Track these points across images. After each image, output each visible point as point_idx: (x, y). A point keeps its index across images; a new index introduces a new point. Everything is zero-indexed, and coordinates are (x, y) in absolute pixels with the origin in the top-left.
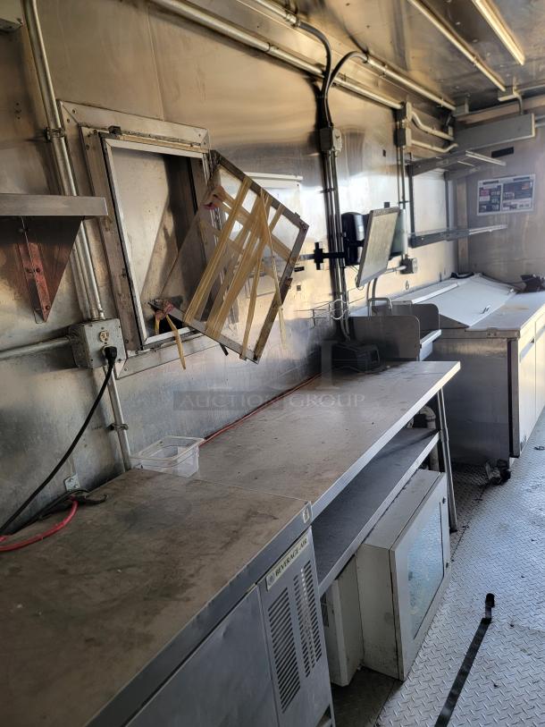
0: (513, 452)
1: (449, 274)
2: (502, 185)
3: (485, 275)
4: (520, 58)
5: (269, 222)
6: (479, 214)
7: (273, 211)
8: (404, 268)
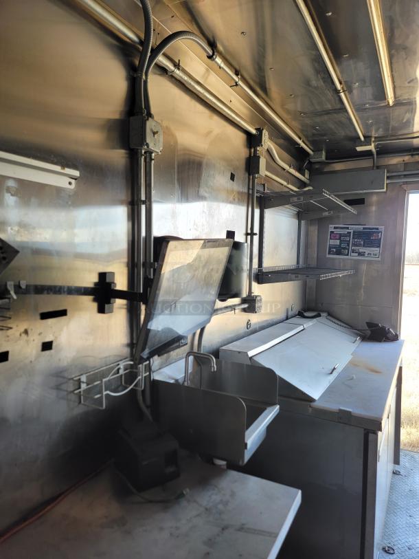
1: (295, 312)
2: (352, 231)
3: (331, 315)
4: (391, 95)
6: (328, 256)
8: (246, 306)
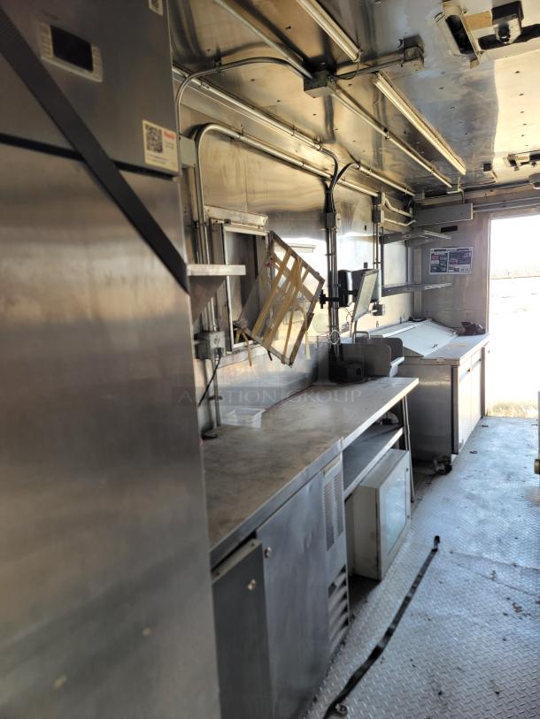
0: (454, 451)
1: (407, 318)
2: (448, 252)
3: (434, 320)
4: (462, 170)
5: (302, 276)
6: (430, 273)
7: (304, 270)
8: (375, 311)
